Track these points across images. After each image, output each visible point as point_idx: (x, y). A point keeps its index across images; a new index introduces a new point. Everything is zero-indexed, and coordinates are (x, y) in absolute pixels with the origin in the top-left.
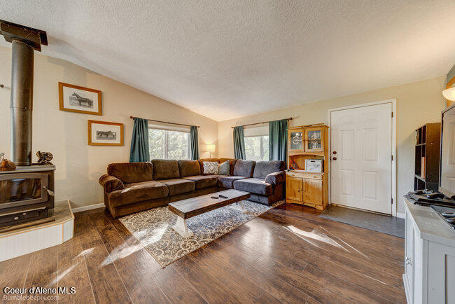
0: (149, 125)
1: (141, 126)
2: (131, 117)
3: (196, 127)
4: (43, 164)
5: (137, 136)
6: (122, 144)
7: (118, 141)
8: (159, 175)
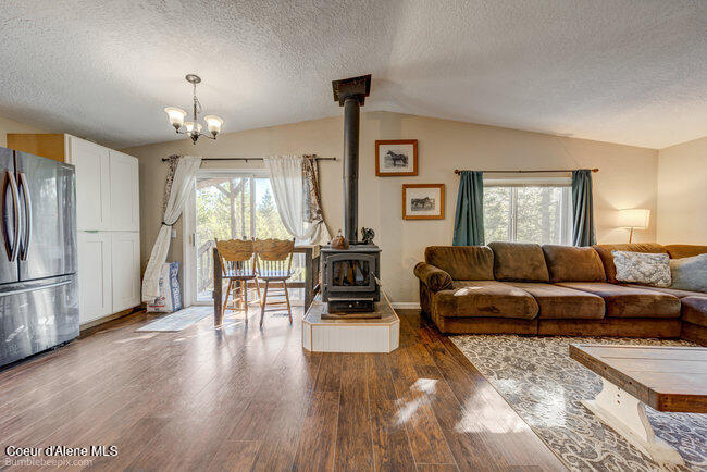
0: (485, 181)
1: (471, 183)
2: (457, 172)
3: (588, 172)
4: (366, 243)
5: (465, 202)
6: (442, 217)
7: (436, 212)
8: (505, 272)
